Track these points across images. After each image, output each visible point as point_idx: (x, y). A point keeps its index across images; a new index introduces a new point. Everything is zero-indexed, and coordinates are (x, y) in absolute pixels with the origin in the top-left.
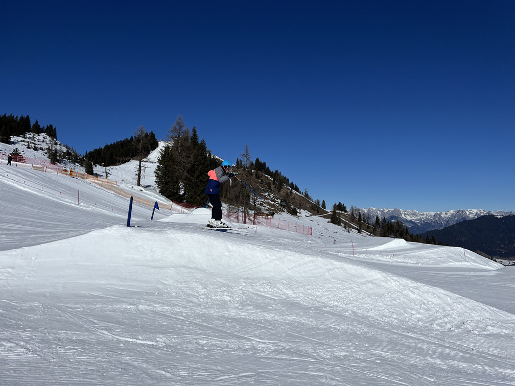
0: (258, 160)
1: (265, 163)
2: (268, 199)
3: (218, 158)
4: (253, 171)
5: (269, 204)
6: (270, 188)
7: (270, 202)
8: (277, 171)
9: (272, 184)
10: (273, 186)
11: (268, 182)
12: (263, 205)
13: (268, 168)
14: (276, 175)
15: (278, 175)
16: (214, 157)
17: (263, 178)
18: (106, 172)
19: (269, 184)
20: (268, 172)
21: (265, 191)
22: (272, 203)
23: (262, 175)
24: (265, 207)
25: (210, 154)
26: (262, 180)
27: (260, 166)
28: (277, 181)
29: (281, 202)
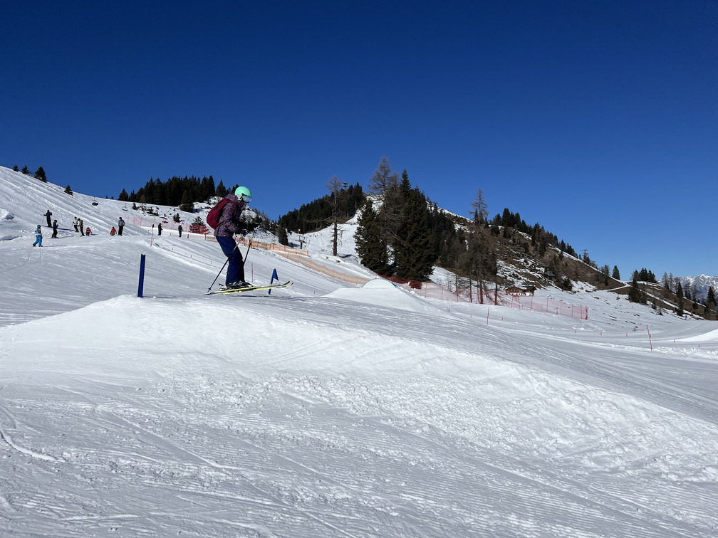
0: (506, 211)
1: (518, 215)
2: (524, 267)
3: (447, 212)
4: (500, 227)
5: (526, 275)
6: (527, 251)
7: (529, 271)
8: (537, 226)
9: (530, 244)
10: (531, 249)
11: (524, 242)
12: (517, 276)
13: (523, 221)
14: (536, 231)
15: (540, 231)
16: (441, 211)
17: (516, 238)
18: (300, 241)
19: (526, 246)
20: (524, 228)
21: (519, 256)
22: (531, 273)
23: (514, 232)
24: (520, 279)
25: (436, 207)
26: (514, 240)
27: (510, 220)
28: (538, 241)
29: (546, 271)
